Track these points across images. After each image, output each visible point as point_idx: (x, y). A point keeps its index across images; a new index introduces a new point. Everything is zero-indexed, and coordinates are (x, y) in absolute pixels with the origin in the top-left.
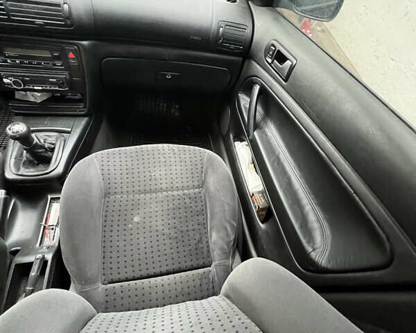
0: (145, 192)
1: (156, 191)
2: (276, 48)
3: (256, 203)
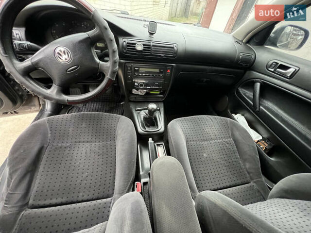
0: (204, 140)
1: (209, 140)
2: (278, 63)
3: (263, 146)
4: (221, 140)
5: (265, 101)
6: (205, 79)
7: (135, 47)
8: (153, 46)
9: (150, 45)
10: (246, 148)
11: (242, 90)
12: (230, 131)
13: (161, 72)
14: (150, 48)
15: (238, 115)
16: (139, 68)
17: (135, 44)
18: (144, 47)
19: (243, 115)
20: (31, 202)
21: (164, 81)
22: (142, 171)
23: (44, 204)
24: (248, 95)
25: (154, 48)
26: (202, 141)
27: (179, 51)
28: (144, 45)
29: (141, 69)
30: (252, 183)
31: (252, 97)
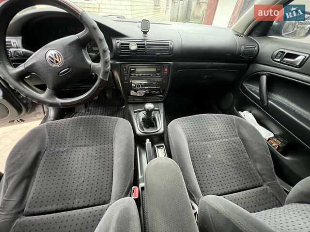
0: (208, 140)
1: (213, 140)
2: (284, 52)
3: (276, 144)
4: (227, 140)
5: (273, 95)
6: (206, 76)
7: (128, 47)
8: (147, 44)
9: (144, 44)
10: (255, 148)
11: (247, 85)
12: (236, 129)
13: (158, 72)
14: (144, 47)
15: (245, 112)
16: (135, 68)
17: (129, 44)
18: (138, 47)
19: (250, 112)
20: (26, 209)
21: (162, 80)
22: (141, 175)
23: (39, 211)
24: (253, 89)
25: (148, 47)
26: (205, 140)
27: (174, 48)
28: (137, 44)
29: (137, 70)
30: (265, 187)
31: (258, 91)
